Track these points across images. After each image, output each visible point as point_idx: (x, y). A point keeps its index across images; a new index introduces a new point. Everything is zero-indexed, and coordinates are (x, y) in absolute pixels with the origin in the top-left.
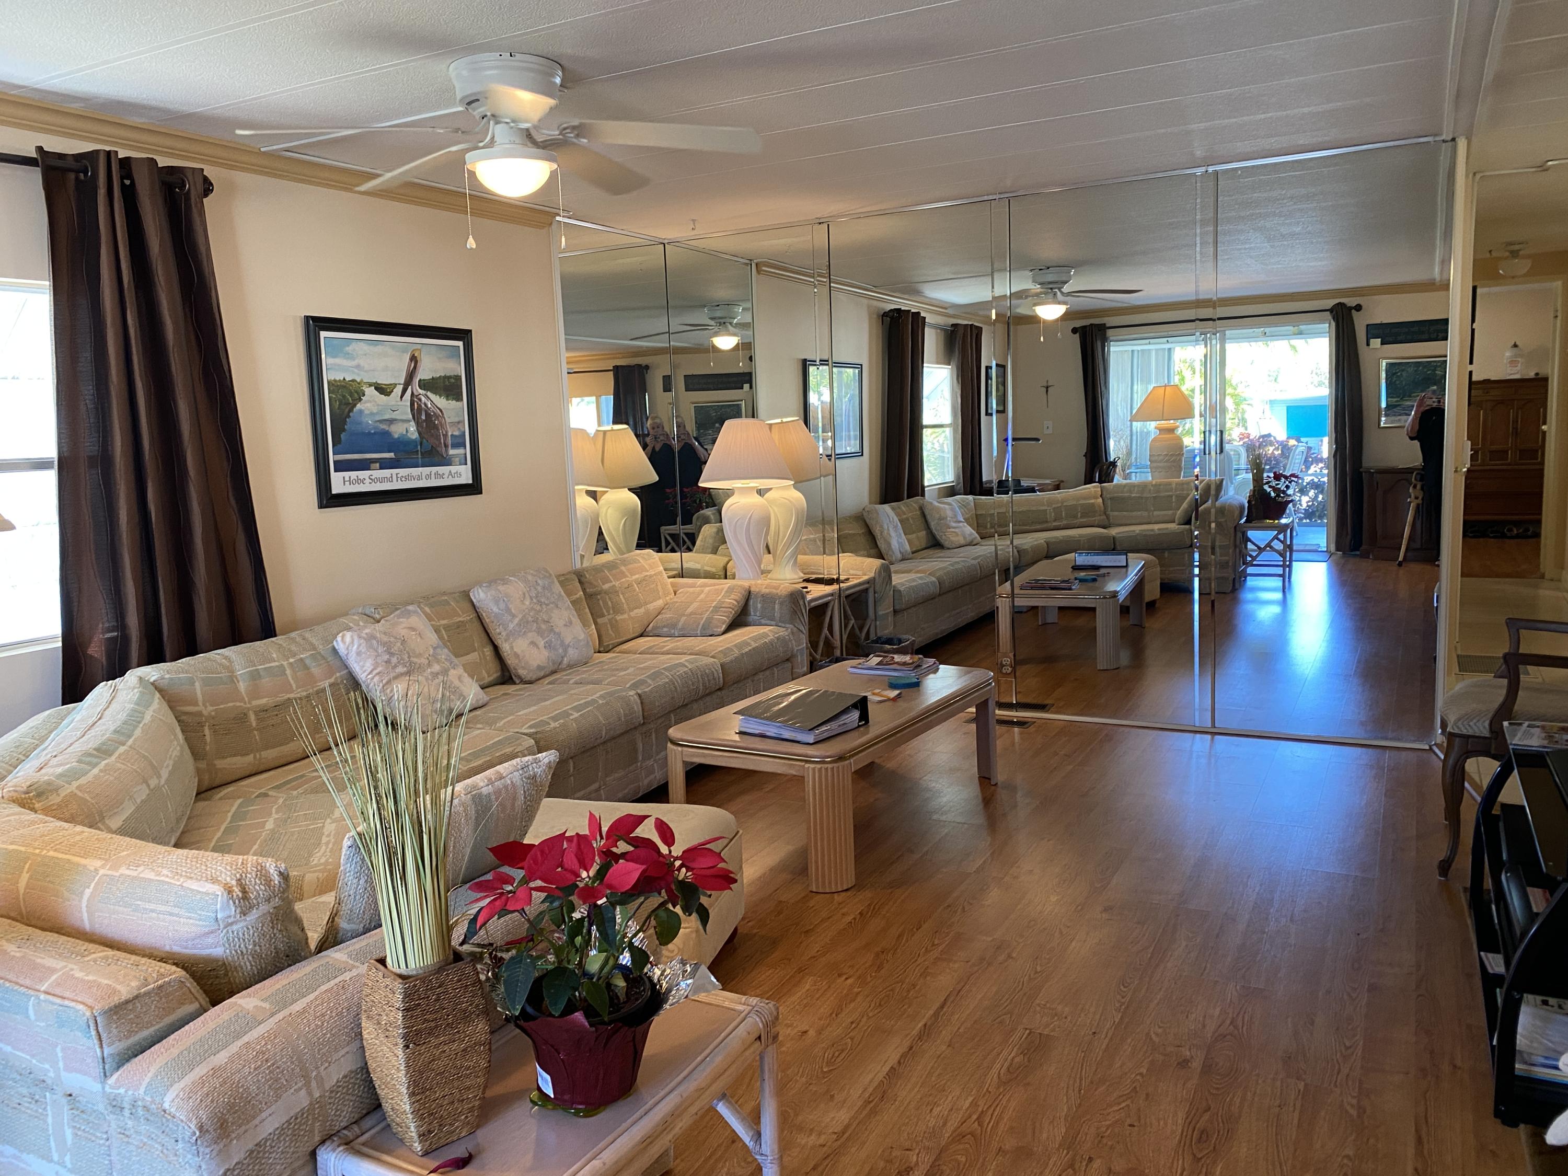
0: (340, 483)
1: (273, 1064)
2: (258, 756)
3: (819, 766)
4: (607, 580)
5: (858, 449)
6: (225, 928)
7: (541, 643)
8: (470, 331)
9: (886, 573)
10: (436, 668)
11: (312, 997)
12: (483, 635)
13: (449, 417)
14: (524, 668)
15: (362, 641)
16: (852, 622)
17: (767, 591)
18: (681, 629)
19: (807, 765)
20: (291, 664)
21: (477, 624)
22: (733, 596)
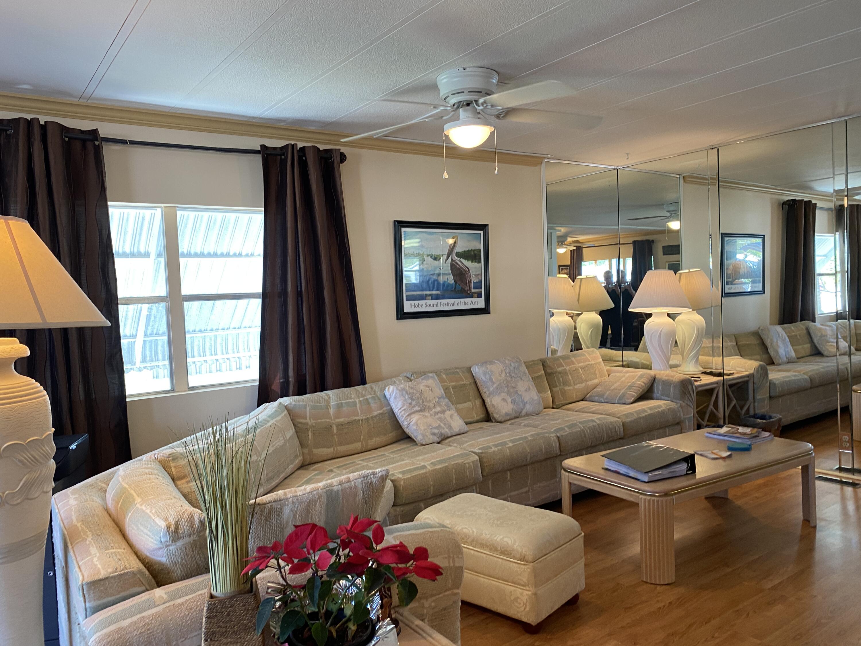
0: (408, 307)
2: (336, 449)
3: (648, 498)
4: (561, 365)
5: (760, 289)
6: (166, 547)
7: (509, 400)
8: (488, 225)
9: (763, 372)
10: (438, 409)
12: (477, 392)
13: (472, 272)
14: (497, 413)
15: (398, 391)
17: (667, 378)
18: (606, 398)
19: (641, 496)
20: (360, 401)
21: (473, 386)
22: (642, 380)
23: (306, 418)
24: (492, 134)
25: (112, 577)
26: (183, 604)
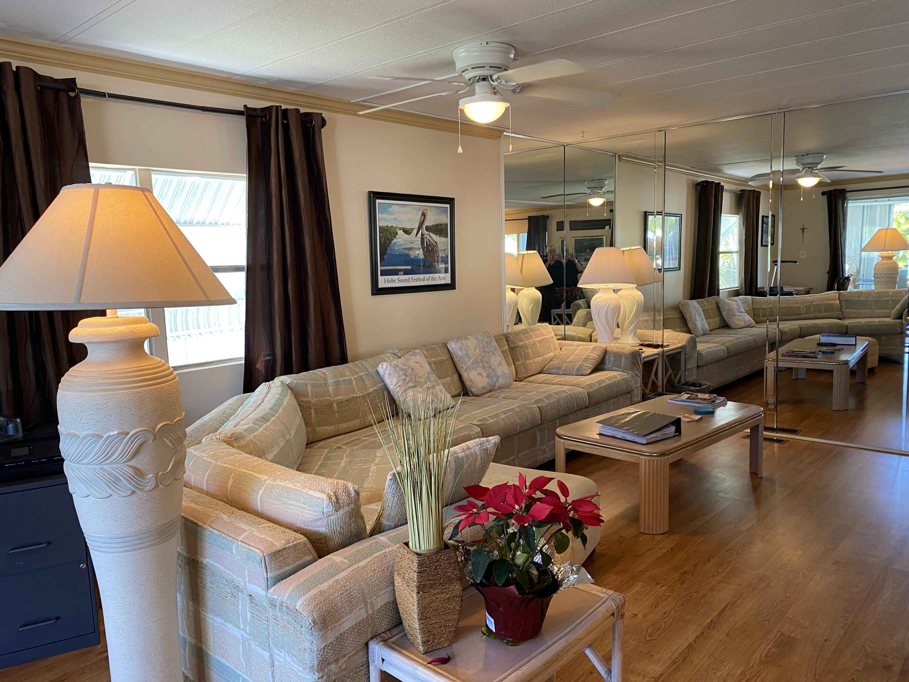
0: (383, 282)
1: (349, 593)
2: (337, 426)
3: (648, 458)
4: (522, 340)
5: (677, 266)
6: (327, 517)
7: (484, 374)
8: (454, 199)
9: (693, 342)
10: (429, 384)
11: (369, 559)
12: (453, 367)
13: (440, 247)
14: (474, 388)
15: (392, 368)
16: (670, 371)
17: (617, 350)
18: (564, 370)
19: (641, 457)
20: (355, 378)
21: (450, 361)
22: (596, 353)
23: (308, 397)
24: (507, 109)
25: (288, 548)
26: (365, 566)
